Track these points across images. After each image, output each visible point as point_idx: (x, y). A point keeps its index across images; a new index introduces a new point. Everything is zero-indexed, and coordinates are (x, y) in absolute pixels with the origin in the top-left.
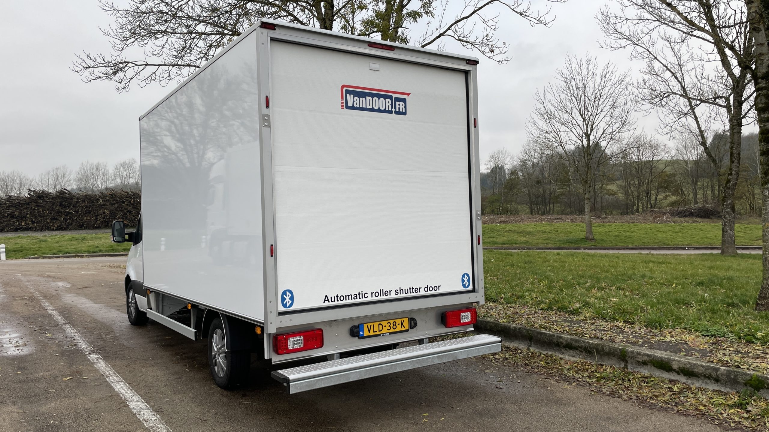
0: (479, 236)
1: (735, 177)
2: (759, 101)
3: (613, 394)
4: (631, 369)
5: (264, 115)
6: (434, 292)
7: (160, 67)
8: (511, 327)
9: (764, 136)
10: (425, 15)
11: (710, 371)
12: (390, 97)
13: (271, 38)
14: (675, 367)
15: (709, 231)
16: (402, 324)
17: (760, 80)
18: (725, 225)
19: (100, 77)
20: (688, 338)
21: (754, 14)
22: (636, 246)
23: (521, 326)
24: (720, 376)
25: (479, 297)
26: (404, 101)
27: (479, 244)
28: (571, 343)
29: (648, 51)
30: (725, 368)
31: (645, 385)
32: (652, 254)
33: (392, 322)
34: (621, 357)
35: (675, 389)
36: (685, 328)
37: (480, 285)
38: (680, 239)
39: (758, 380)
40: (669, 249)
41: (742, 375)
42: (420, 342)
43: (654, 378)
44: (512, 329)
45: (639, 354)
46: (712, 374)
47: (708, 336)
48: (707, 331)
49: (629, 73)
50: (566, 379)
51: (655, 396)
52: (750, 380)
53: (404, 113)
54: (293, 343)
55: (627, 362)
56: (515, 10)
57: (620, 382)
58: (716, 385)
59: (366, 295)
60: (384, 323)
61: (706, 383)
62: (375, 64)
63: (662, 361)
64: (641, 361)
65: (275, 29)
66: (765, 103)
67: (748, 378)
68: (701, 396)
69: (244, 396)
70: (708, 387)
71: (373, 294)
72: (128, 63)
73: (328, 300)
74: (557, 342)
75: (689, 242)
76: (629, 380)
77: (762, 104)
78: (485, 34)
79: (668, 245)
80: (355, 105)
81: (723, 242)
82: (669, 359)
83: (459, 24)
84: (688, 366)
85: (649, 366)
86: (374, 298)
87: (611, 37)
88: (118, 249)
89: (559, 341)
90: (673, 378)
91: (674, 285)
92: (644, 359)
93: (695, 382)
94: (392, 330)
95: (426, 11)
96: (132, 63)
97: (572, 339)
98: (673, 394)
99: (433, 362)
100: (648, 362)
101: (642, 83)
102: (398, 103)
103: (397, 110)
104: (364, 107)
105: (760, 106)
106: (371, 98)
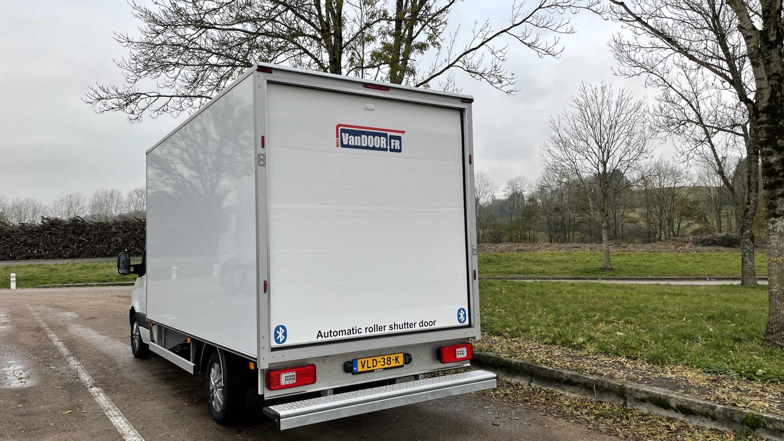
0: (475, 271)
1: (754, 206)
3: (609, 432)
4: (630, 406)
5: (260, 155)
6: (429, 327)
7: (173, 98)
8: (513, 362)
9: (766, 169)
10: (431, 47)
11: (706, 409)
12: (385, 135)
13: (267, 80)
14: (673, 404)
15: (731, 261)
16: (396, 359)
17: (761, 114)
18: (745, 256)
19: (113, 108)
20: (689, 374)
21: (753, 49)
22: (655, 276)
23: (522, 361)
24: (717, 414)
25: (475, 333)
26: (399, 138)
27: (475, 278)
28: (572, 379)
29: (662, 78)
30: (721, 406)
31: (643, 422)
32: (671, 285)
33: (386, 357)
34: (620, 394)
35: (673, 427)
36: (687, 365)
37: (477, 320)
38: (701, 270)
39: (754, 419)
40: (690, 279)
41: (739, 413)
42: (416, 377)
43: (652, 415)
44: (514, 365)
45: (637, 391)
46: (709, 412)
47: (709, 372)
48: (709, 368)
49: (645, 101)
50: (564, 416)
51: (652, 434)
52: (746, 419)
53: (400, 151)
54: (285, 378)
55: (626, 399)
56: (523, 41)
57: (618, 420)
58: (714, 423)
59: (360, 331)
60: (379, 359)
61: (704, 421)
62: (370, 104)
63: (660, 398)
64: (640, 398)
65: (271, 73)
67: (744, 416)
68: (698, 435)
69: (240, 431)
70: (705, 426)
71: (368, 329)
72: (141, 94)
73: (321, 336)
74: (558, 378)
75: (710, 272)
76: (627, 418)
78: (494, 65)
79: (689, 275)
80: (350, 144)
81: (743, 273)
82: (667, 396)
83: (467, 55)
84: (685, 404)
85: (648, 404)
86: (368, 334)
87: (625, 64)
89: (559, 377)
90: (671, 416)
91: (684, 319)
92: (642, 396)
93: (693, 420)
94: (386, 366)
95: (432, 43)
96: (144, 94)
97: (572, 375)
98: (670, 433)
99: (426, 398)
100: (646, 399)
101: (658, 110)
102: (392, 141)
103: (392, 148)
104: (359, 145)
106: (366, 137)
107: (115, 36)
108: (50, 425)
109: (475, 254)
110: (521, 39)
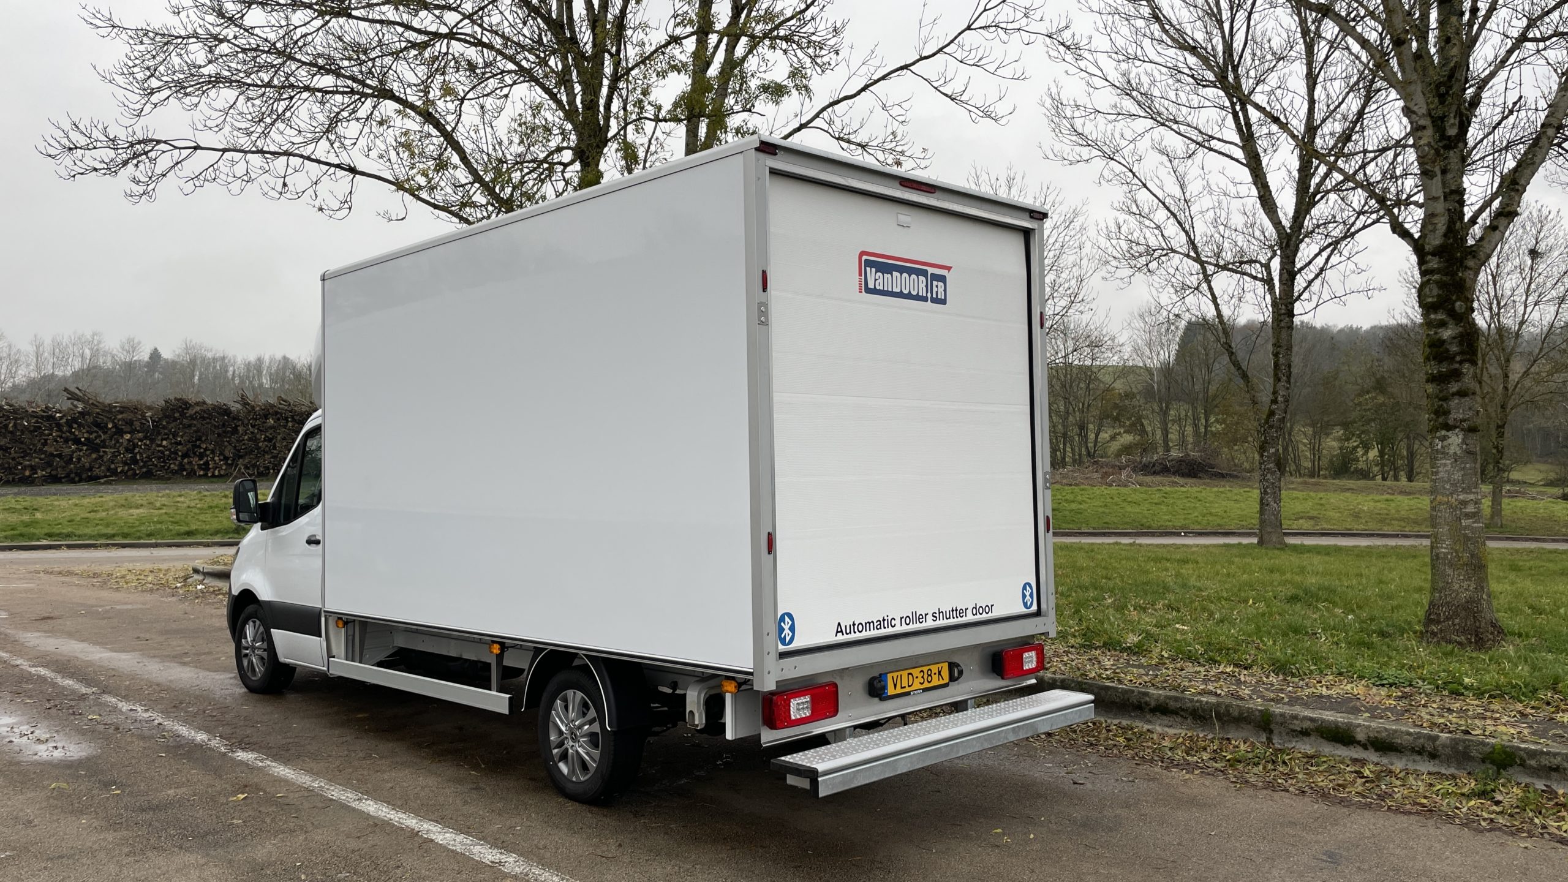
0: (1048, 517)
1: (1283, 406)
2: (1428, 293)
3: (1271, 786)
4: (1280, 744)
5: (760, 304)
6: (984, 616)
7: (226, 153)
9: (1435, 350)
11: (1422, 740)
12: (924, 273)
13: (770, 168)
14: (1361, 736)
16: (940, 673)
17: (1429, 257)
18: (1266, 493)
19: (96, 170)
20: (1358, 689)
22: (1094, 528)
24: (1440, 748)
25: (1048, 625)
26: (942, 279)
27: (1048, 531)
28: (1167, 704)
29: (1131, 171)
30: (1447, 735)
31: (1314, 768)
32: (1140, 545)
33: (925, 669)
34: (1262, 724)
35: (1367, 773)
36: (1341, 674)
37: (1049, 603)
38: (1167, 517)
39: (1505, 752)
40: (1153, 535)
41: (1478, 745)
43: (1325, 756)
45: (1295, 717)
46: (1426, 745)
47: (1383, 685)
48: (1381, 679)
50: (1171, 764)
51: (1339, 785)
52: (1491, 753)
53: (943, 302)
54: (799, 707)
55: (1271, 732)
56: (939, 89)
57: (1270, 766)
58: (1432, 763)
59: (893, 623)
60: (916, 672)
61: (1414, 761)
62: (906, 216)
63: (1337, 727)
64: (1299, 729)
65: (776, 154)
66: (1439, 296)
67: (1488, 749)
68: (1414, 782)
70: (1418, 768)
71: (903, 620)
72: (159, 142)
73: (841, 631)
74: (1140, 702)
75: (1184, 522)
76: (1284, 763)
77: (1433, 297)
78: (890, 131)
79: (1149, 527)
80: (878, 287)
81: (1262, 522)
82: (1349, 725)
83: (836, 107)
84: (1384, 734)
85: (1313, 738)
86: (905, 628)
87: (1065, 140)
88: (34, 534)
89: (1143, 701)
90: (1355, 756)
91: (1251, 602)
92: (1304, 727)
93: (1395, 761)
94: (926, 685)
95: (796, 85)
96: (165, 142)
97: (1167, 697)
98: (1366, 782)
99: (1007, 739)
100: (1312, 730)
101: (1113, 228)
102: (935, 283)
103: (934, 296)
104: (890, 290)
105: (1430, 300)
106: (898, 274)
107: (85, 14)
108: (233, 824)
109: (1048, 488)
110: (936, 84)
